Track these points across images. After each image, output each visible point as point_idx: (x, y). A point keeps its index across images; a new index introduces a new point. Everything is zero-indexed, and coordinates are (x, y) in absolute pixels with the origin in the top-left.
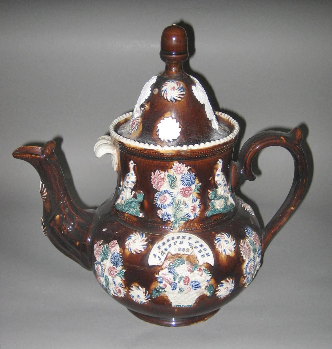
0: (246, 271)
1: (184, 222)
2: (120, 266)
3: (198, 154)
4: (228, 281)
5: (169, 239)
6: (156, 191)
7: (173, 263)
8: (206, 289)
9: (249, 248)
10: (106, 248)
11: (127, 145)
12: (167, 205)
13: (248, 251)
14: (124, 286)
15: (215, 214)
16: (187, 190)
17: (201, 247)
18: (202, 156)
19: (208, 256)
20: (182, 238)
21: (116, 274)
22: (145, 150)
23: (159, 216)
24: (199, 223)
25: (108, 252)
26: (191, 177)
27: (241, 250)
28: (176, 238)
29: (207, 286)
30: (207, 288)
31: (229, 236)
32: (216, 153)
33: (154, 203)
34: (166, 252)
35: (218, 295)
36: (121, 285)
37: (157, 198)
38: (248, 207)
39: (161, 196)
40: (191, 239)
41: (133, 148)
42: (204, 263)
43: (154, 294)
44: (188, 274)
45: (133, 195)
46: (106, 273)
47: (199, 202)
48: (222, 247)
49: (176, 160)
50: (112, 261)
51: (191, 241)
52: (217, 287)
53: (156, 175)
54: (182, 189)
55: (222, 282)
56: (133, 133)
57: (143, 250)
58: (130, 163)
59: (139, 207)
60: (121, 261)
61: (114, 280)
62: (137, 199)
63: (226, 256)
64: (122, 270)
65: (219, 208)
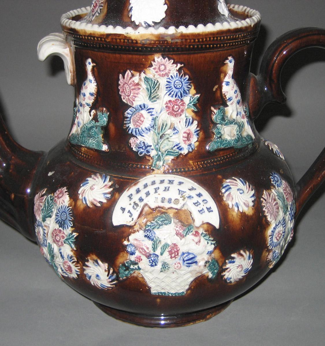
0: (272, 240)
1: (172, 157)
2: (70, 228)
3: (194, 41)
4: (242, 255)
5: (146, 184)
6: (127, 107)
7: (152, 222)
8: (205, 266)
9: (277, 204)
10: (50, 200)
11: (81, 31)
12: (145, 130)
13: (275, 207)
14: (76, 260)
15: (222, 147)
16: (176, 105)
17: (199, 198)
18: (200, 46)
19: (209, 212)
20: (168, 182)
21: (63, 240)
22: (108, 35)
23: (132, 148)
24: (197, 161)
25: (52, 206)
26: (183, 82)
27: (265, 206)
28: (157, 182)
29: (209, 262)
30: (207, 265)
31: (244, 183)
32: (224, 44)
33: (125, 127)
34: (141, 204)
35: (226, 277)
36: (71, 257)
37: (129, 119)
38: (274, 146)
39: (135, 114)
40: (182, 185)
41: (90, 35)
42: (203, 224)
43: (122, 273)
44: (176, 240)
45: (92, 117)
46: (50, 240)
47: (197, 125)
48: (233, 199)
49: (157, 52)
50: (57, 220)
51: (182, 188)
52: (225, 263)
53: (127, 79)
54: (168, 102)
55: (233, 255)
56: (94, 20)
57: (105, 201)
58: (87, 63)
59: (102, 135)
60: (71, 220)
61: (61, 251)
62: (98, 121)
63: (240, 214)
64: (72, 234)
65: (229, 138)
